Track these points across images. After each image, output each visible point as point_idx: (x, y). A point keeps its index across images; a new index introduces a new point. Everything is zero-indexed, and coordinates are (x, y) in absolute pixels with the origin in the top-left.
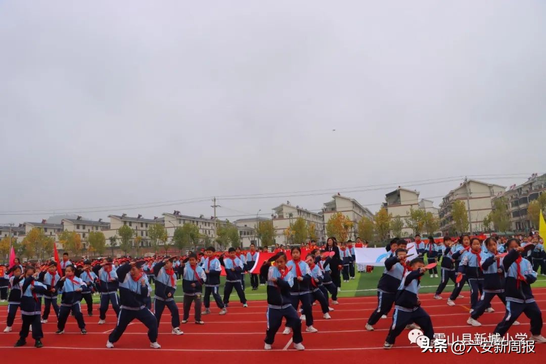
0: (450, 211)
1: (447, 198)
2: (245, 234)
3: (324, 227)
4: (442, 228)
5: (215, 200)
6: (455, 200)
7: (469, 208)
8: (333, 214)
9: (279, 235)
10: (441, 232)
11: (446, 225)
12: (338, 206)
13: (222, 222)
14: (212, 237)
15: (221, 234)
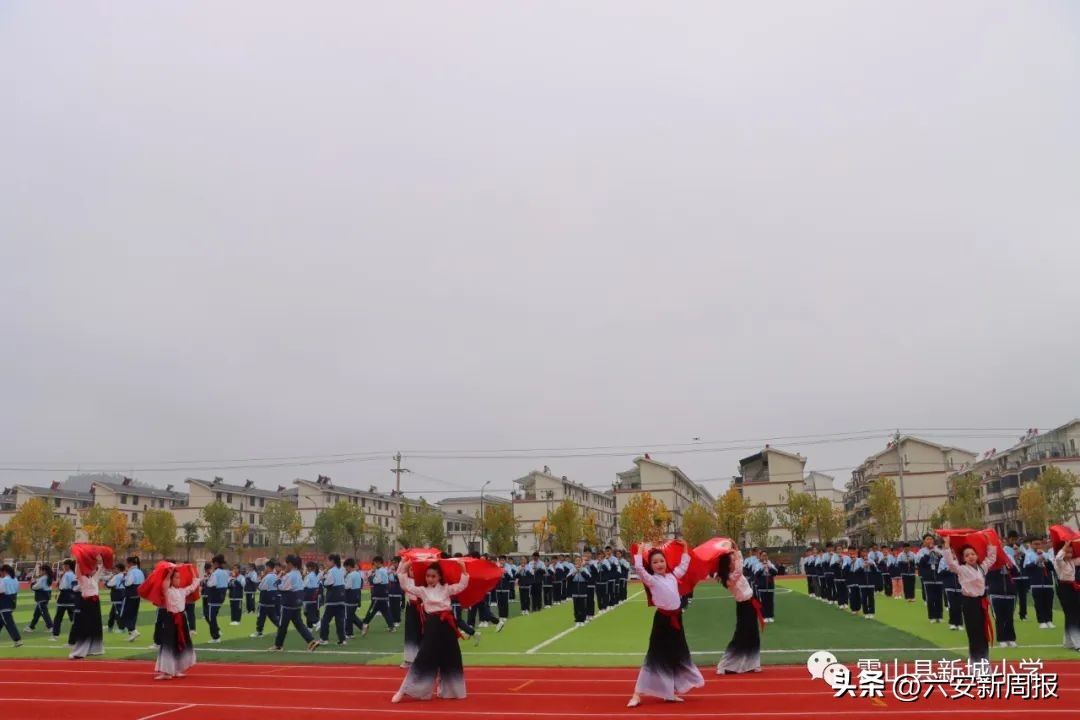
0: (865, 497)
1: (861, 471)
2: (457, 529)
3: (615, 520)
4: (851, 530)
5: (399, 458)
6: (877, 476)
7: (902, 493)
8: (633, 495)
9: (525, 533)
10: (847, 538)
11: (858, 526)
12: (644, 480)
13: (412, 501)
14: (392, 532)
15: (409, 527)
